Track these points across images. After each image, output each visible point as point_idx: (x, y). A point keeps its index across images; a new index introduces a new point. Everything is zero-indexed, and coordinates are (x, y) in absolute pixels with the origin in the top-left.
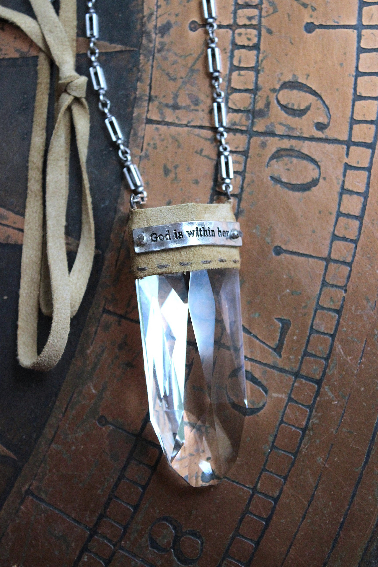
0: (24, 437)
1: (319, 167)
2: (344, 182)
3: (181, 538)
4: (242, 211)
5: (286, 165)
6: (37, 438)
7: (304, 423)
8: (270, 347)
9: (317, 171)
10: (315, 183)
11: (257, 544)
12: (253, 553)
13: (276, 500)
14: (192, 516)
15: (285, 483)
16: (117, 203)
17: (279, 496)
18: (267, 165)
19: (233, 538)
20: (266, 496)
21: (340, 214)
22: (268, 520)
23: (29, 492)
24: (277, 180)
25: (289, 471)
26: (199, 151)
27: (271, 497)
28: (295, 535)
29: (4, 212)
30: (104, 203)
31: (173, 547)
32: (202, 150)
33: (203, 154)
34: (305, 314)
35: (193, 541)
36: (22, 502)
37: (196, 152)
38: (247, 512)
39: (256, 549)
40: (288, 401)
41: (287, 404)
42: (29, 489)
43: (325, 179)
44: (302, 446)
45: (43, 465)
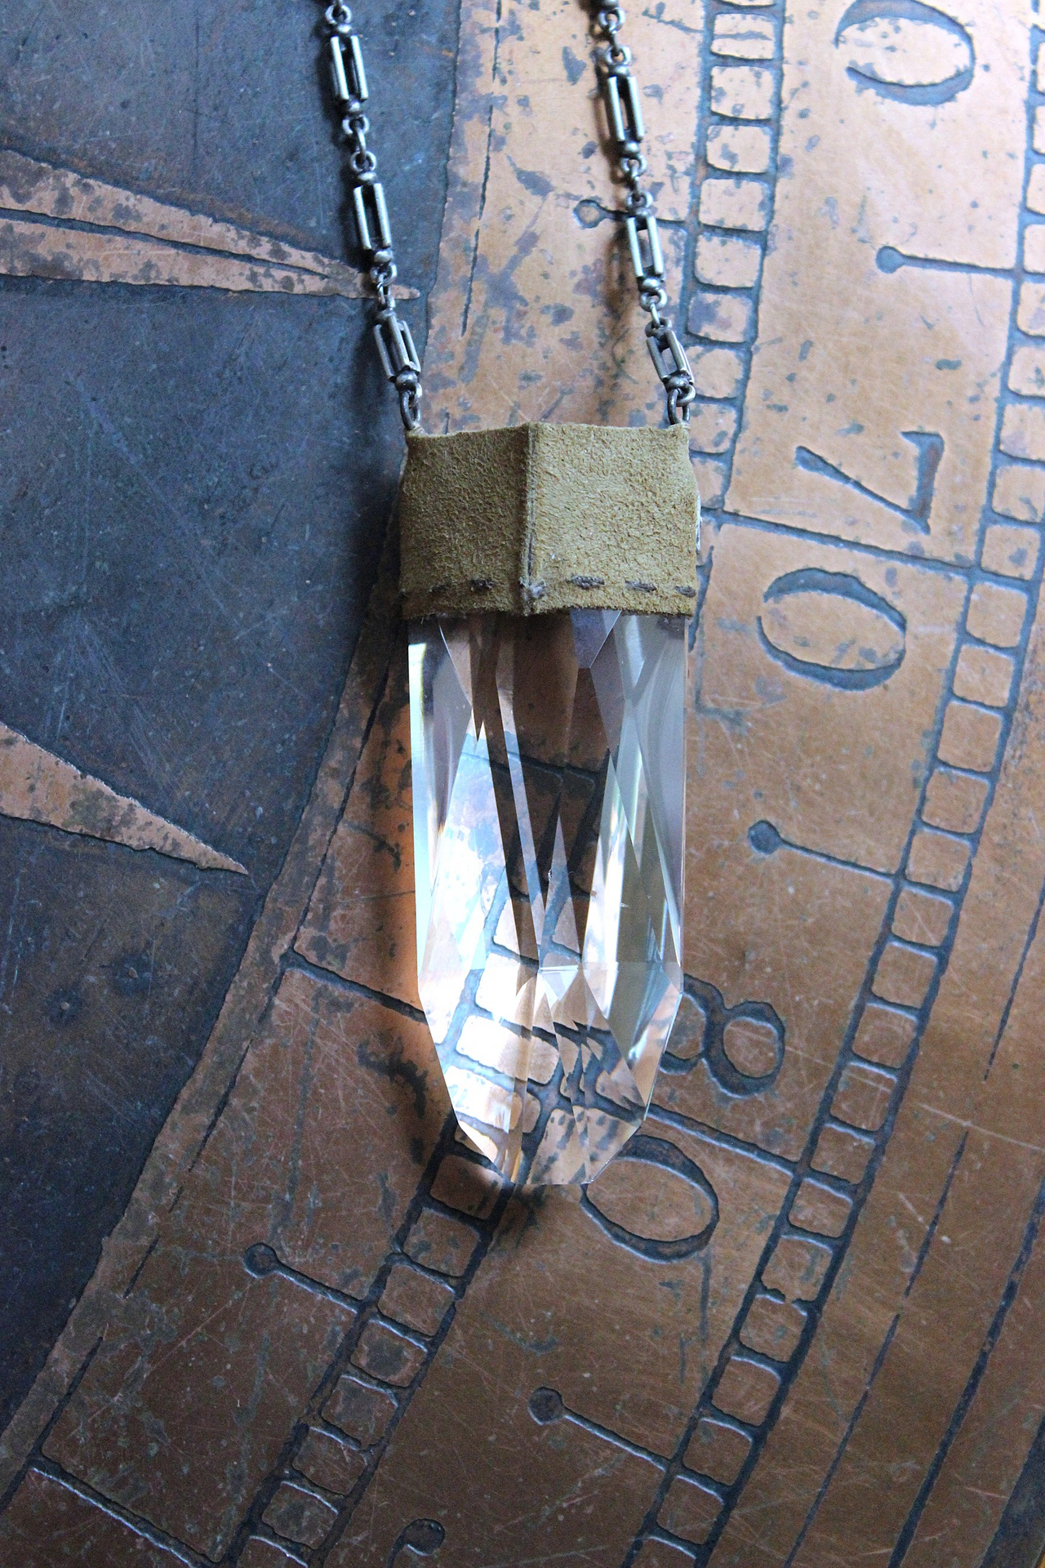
0: (260, 810)
1: (968, 39)
2: (1034, 73)
3: (725, 1024)
4: (787, 162)
5: (885, 36)
6: (299, 809)
7: (1006, 694)
8: (896, 507)
9: (964, 48)
10: (962, 79)
11: (923, 1013)
12: (916, 1043)
13: (958, 896)
14: (747, 966)
15: (975, 852)
16: (448, 158)
17: (964, 888)
18: (837, 41)
19: (860, 1010)
20: (932, 889)
21: (1036, 158)
22: (943, 952)
23: (292, 958)
24: (864, 77)
25: (983, 818)
26: (653, 11)
27: (945, 892)
28: (1016, 981)
29: (127, 199)
30: (411, 160)
31: (706, 1054)
32: (661, 8)
33: (666, 17)
34: (977, 418)
35: (756, 1030)
36: (275, 988)
37: (646, 13)
38: (886, 934)
39: (920, 1029)
40: (960, 643)
41: (957, 651)
42: (291, 948)
43: (987, 68)
44: (1008, 752)
45: (322, 881)
